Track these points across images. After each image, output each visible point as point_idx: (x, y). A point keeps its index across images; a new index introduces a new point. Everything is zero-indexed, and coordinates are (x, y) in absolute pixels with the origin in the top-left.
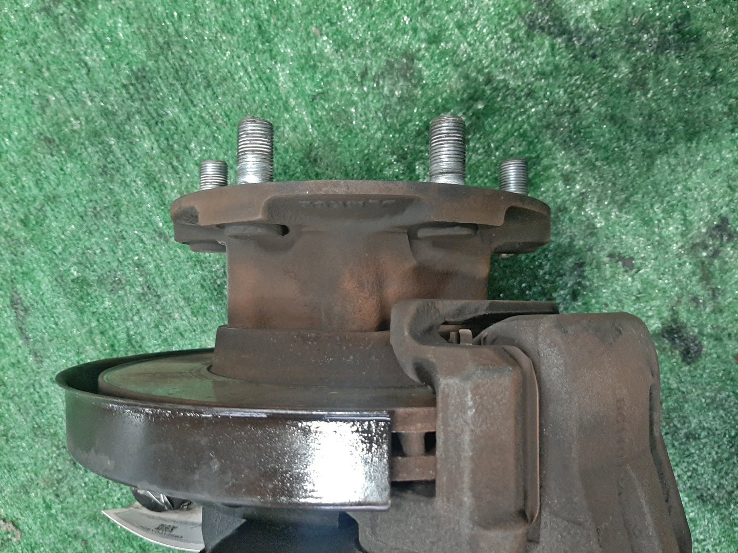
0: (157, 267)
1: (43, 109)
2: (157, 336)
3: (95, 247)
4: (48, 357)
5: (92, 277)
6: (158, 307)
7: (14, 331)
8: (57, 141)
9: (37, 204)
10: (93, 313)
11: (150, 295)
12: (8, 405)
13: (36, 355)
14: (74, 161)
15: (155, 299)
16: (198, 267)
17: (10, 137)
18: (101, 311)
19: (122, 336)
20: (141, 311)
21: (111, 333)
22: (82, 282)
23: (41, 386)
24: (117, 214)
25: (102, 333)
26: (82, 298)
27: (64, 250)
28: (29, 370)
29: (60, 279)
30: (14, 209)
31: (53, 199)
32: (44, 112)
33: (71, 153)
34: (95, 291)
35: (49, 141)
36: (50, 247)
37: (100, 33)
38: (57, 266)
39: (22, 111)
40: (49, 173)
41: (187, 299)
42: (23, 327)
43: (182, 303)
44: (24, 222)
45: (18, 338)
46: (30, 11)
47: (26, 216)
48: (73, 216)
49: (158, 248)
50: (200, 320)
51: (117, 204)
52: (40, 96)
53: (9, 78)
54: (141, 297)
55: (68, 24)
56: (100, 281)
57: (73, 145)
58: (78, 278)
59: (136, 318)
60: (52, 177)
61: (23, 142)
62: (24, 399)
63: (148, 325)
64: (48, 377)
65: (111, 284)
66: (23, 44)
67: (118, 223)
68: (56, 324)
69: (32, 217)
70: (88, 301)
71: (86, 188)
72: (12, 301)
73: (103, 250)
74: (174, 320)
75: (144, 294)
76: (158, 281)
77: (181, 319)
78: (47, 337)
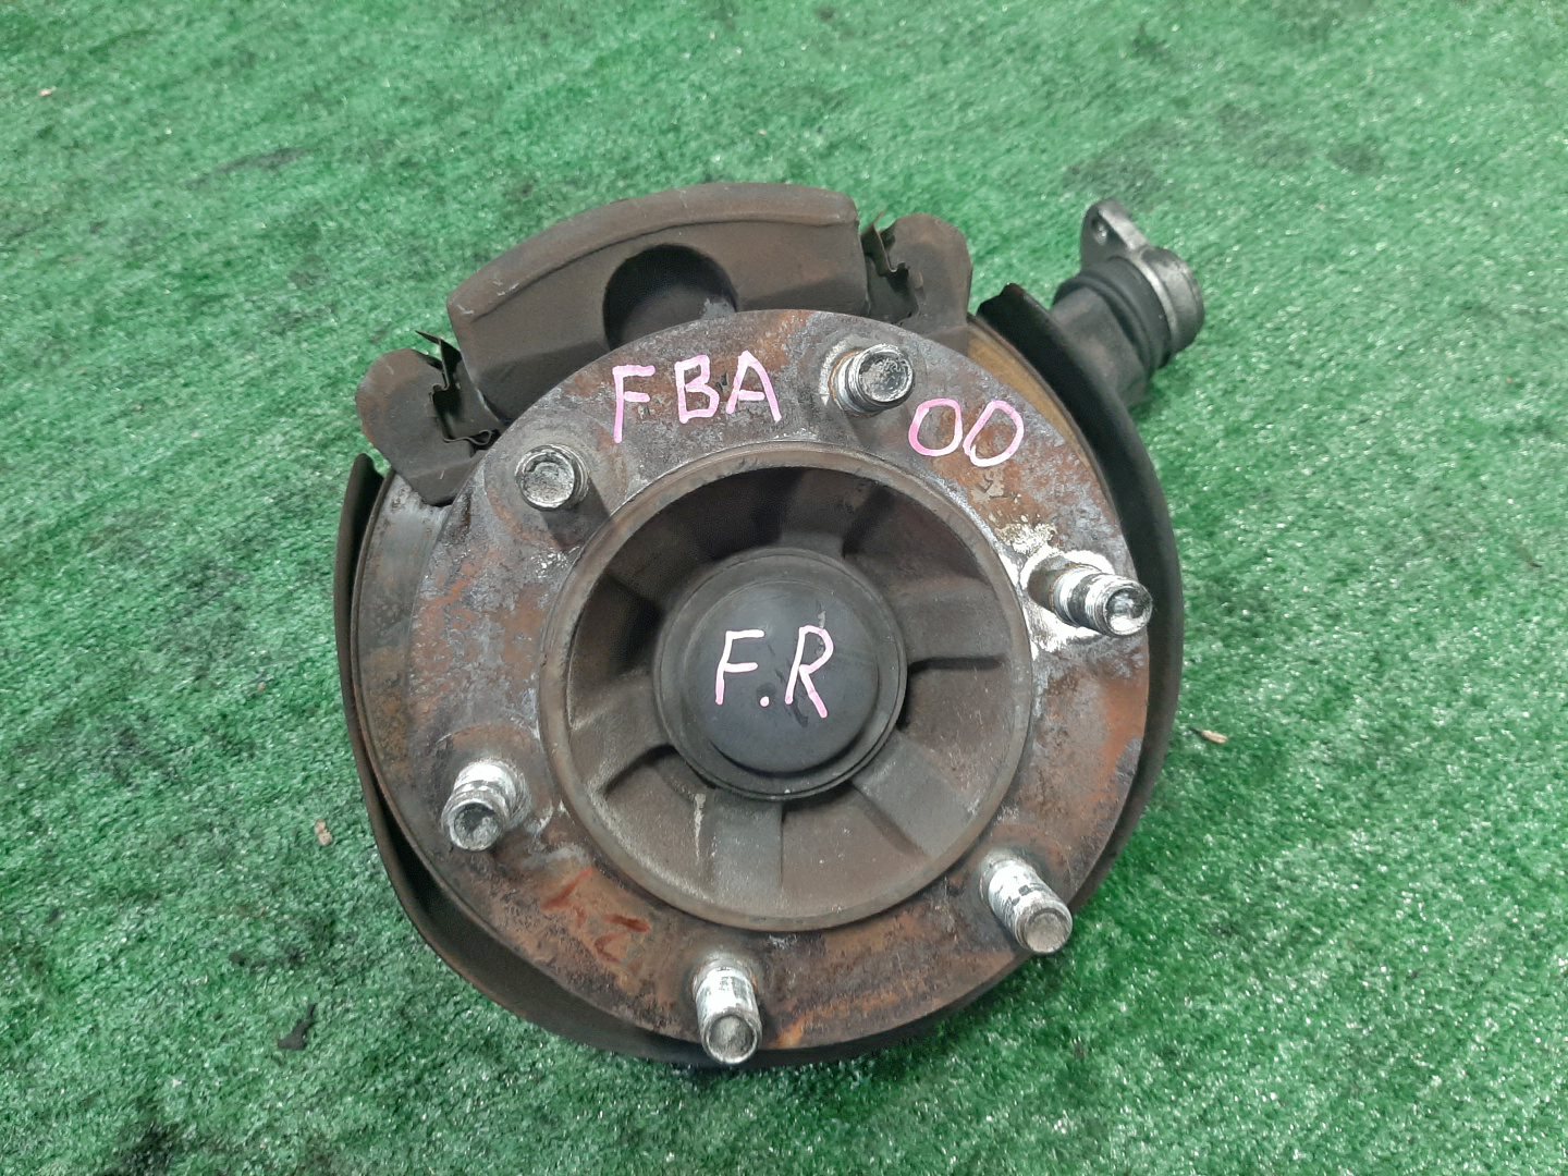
0: (331, 330)
1: (574, 182)
3: (367, 251)
4: (195, 198)
5: (317, 249)
6: (265, 334)
7: (241, 153)
8: (524, 200)
9: (432, 177)
10: (261, 251)
11: (288, 322)
13: (201, 181)
14: (497, 221)
15: (277, 328)
16: (326, 382)
17: (531, 144)
18: (263, 259)
19: (221, 288)
20: (260, 312)
21: (228, 274)
22: (312, 235)
23: (150, 190)
24: (415, 276)
25: (228, 264)
26: (286, 236)
27: (362, 212)
28: (178, 174)
29: (317, 206)
30: (428, 149)
31: (439, 196)
32: (567, 183)
33: (508, 217)
34: (297, 253)
35: (526, 191)
36: (368, 195)
38: (338, 203)
39: (568, 157)
40: (478, 191)
41: (274, 372)
42: (247, 165)
43: (269, 364)
44: (406, 164)
45: (229, 158)
46: (707, 163)
47: (416, 164)
48: (414, 223)
49: (362, 330)
50: (239, 390)
51: (432, 276)
52: (590, 177)
53: (615, 142)
54: (284, 311)
56: (312, 260)
57: (518, 220)
58: (318, 231)
59: (248, 306)
60: (472, 194)
61: (525, 160)
62: (133, 168)
63: (237, 322)
64: (163, 198)
65: (307, 273)
66: (661, 155)
67: (401, 279)
68: (248, 205)
69: (414, 172)
70: (280, 244)
71: (456, 237)
72: (288, 150)
73: (360, 260)
74: (243, 356)
75: (287, 314)
76: (307, 333)
77: (242, 364)
78: (227, 195)
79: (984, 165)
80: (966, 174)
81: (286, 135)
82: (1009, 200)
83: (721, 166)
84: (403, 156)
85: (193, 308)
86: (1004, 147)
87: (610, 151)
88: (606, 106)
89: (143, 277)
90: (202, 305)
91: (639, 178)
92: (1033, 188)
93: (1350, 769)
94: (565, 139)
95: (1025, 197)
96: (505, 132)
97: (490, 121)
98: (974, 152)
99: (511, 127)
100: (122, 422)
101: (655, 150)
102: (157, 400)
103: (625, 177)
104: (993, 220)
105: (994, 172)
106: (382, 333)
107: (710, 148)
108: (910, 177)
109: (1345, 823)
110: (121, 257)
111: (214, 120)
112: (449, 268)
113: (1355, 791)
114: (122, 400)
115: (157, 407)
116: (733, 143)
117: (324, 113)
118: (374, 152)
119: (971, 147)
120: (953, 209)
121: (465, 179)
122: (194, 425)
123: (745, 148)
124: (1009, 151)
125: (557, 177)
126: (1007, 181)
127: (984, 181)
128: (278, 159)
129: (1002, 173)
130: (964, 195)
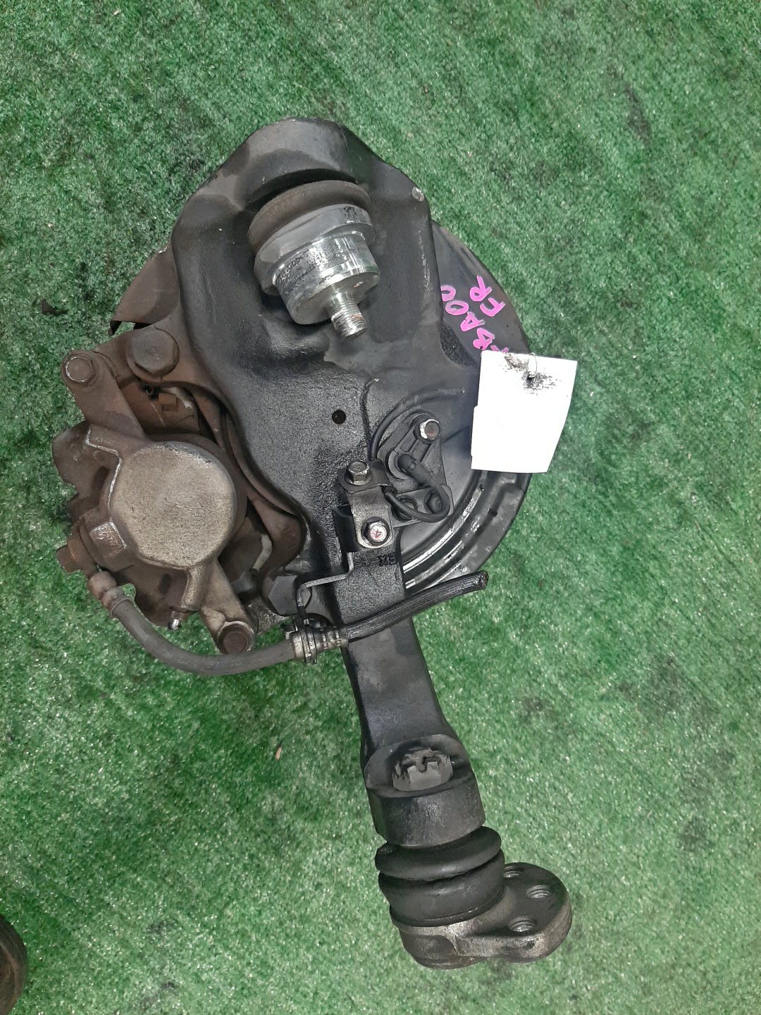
0: (499, 201)
1: (638, 334)
2: (488, 126)
3: (566, 208)
4: (601, 76)
5: (566, 174)
6: (490, 158)
7: (643, 96)
8: (619, 305)
9: (632, 238)
10: (558, 136)
11: (503, 172)
12: (640, 9)
13: (616, 74)
14: (598, 290)
15: (496, 166)
16: (457, 210)
17: (669, 299)
18: (551, 140)
19: (524, 118)
20: (508, 150)
21: (536, 118)
22: (575, 166)
23: (605, 41)
24: (548, 245)
25: (546, 116)
26: (573, 149)
27: (597, 196)
28: (620, 56)
29: (598, 163)
30: (657, 228)
31: (616, 246)
32: (636, 331)
33: (603, 296)
34: (560, 160)
35: (627, 304)
36: (613, 196)
37: (590, 416)
38: (604, 178)
39: (659, 327)
40: (624, 272)
41: (463, 174)
42: (633, 103)
43: (467, 169)
44: (643, 215)
45: (638, 89)
46: (660, 422)
47: (642, 222)
48: (592, 234)
49: (502, 221)
50: (446, 154)
51: (550, 256)
52: (643, 345)
54: (511, 165)
55: (622, 416)
56: (556, 172)
57: (601, 304)
58: (580, 170)
59: (512, 141)
60: (619, 269)
61: (655, 298)
62: (623, 21)
63: (499, 137)
64: (599, 53)
65: (544, 172)
66: (665, 391)
67: (545, 238)
68: (597, 115)
69: (636, 223)
70: (566, 148)
71: (583, 265)
72: (649, 129)
73: (558, 205)
74: (472, 149)
75: (508, 169)
76: (495, 187)
77: (465, 152)
78: (605, 98)
80: (665, 594)
81: (662, 124)
82: (644, 622)
83: (659, 432)
84: (649, 212)
85: (506, 103)
86: (690, 615)
87: (666, 355)
88: (707, 344)
89: (530, 60)
90: (509, 110)
91: (644, 379)
93: (272, 821)
94: (675, 322)
95: (646, 632)
96: (678, 279)
97: (687, 265)
98: (684, 596)
99: (682, 283)
100: (414, 83)
101: (669, 386)
102: (433, 101)
103: (645, 369)
104: (624, 614)
105: (668, 611)
106: (501, 235)
107: (673, 422)
109: (242, 818)
110: (544, 41)
111: (670, 68)
112: (557, 268)
113: (259, 824)
114: (430, 77)
115: (428, 103)
116: (678, 437)
117: (685, 146)
118: (655, 191)
120: (629, 589)
122: (417, 132)
123: (676, 445)
125: (641, 323)
126: (660, 620)
127: (658, 605)
128: (639, 124)
129: (668, 616)
130: (644, 595)
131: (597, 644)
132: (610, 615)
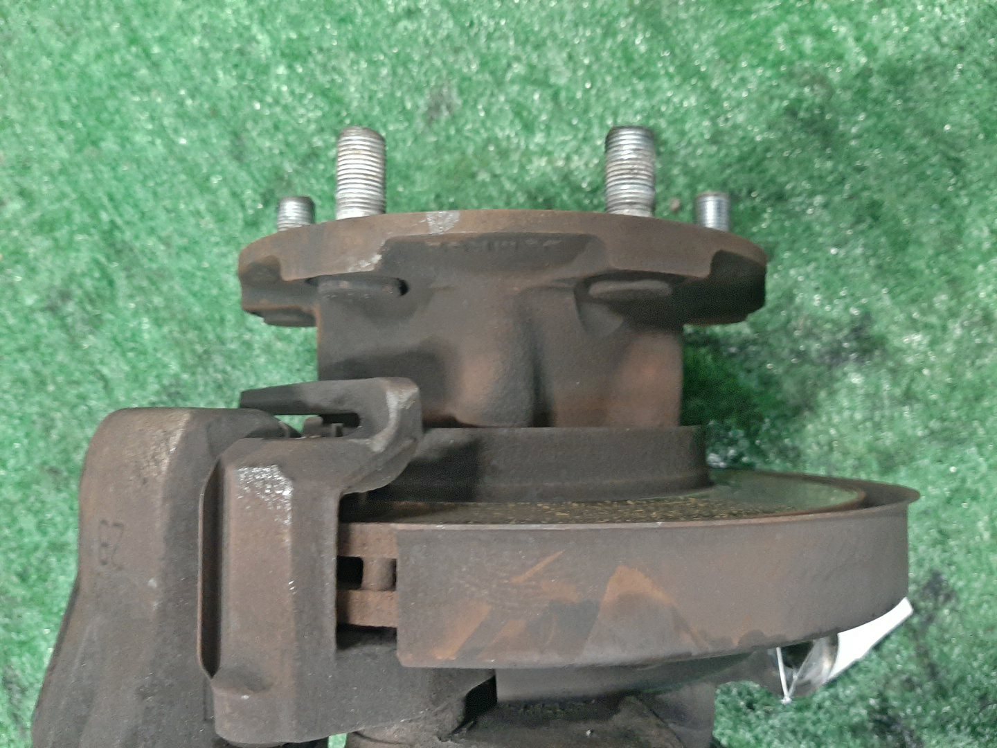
79: (49, 55)
80: (57, 70)
82: (89, 35)
83: (35, 297)
84: (15, 579)
86: (30, 36)
87: (15, 397)
91: (46, 371)
92: (79, 11)
95: (88, 19)
98: (34, 64)
101: (16, 355)
103: (43, 383)
104: (112, 50)
105: (57, 45)
107: (16, 306)
108: (62, 124)
119: (28, 65)
120: (100, 85)
121: (41, 527)
123: (17, 274)
124: (34, 30)
125: (41, 444)
126: (68, 34)
127: (67, 56)
128: (15, 687)
129: (59, 39)
130: (83, 75)
131: (150, 10)
132: (129, 51)
